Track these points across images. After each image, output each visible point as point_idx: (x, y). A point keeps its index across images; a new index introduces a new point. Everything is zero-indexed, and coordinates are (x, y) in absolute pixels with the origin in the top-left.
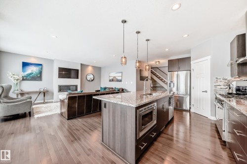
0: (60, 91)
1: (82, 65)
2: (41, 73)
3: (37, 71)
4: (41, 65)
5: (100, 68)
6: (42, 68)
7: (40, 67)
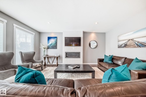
0: (66, 57)
1: (84, 33)
2: (56, 43)
3: (54, 42)
4: (56, 37)
5: (104, 34)
6: (57, 40)
7: (56, 39)
